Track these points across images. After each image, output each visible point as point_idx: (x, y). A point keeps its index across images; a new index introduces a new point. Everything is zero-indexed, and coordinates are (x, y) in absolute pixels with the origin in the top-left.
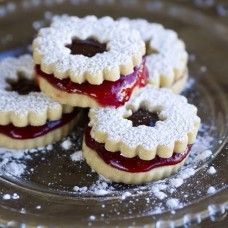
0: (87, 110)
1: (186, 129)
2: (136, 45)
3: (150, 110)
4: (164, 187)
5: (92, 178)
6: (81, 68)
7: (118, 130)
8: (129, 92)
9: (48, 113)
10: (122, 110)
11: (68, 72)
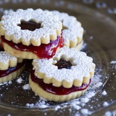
0: (32, 60)
1: (88, 70)
3: (67, 60)
8: (55, 50)
9: (10, 63)
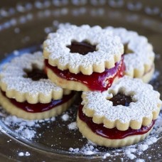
0: (81, 93)
1: (151, 108)
2: (117, 47)
3: (126, 94)
4: (134, 150)
5: (83, 142)
6: (77, 62)
7: (102, 108)
8: (111, 81)
9: (53, 94)
10: (106, 93)
11: (67, 65)
